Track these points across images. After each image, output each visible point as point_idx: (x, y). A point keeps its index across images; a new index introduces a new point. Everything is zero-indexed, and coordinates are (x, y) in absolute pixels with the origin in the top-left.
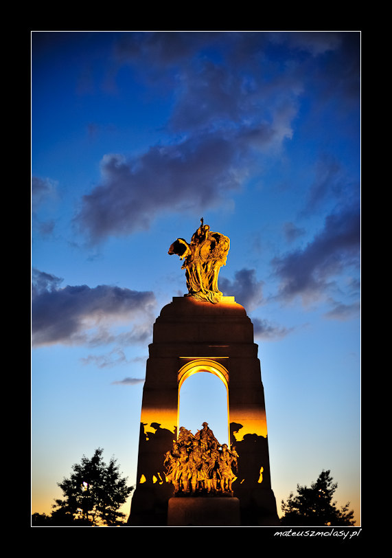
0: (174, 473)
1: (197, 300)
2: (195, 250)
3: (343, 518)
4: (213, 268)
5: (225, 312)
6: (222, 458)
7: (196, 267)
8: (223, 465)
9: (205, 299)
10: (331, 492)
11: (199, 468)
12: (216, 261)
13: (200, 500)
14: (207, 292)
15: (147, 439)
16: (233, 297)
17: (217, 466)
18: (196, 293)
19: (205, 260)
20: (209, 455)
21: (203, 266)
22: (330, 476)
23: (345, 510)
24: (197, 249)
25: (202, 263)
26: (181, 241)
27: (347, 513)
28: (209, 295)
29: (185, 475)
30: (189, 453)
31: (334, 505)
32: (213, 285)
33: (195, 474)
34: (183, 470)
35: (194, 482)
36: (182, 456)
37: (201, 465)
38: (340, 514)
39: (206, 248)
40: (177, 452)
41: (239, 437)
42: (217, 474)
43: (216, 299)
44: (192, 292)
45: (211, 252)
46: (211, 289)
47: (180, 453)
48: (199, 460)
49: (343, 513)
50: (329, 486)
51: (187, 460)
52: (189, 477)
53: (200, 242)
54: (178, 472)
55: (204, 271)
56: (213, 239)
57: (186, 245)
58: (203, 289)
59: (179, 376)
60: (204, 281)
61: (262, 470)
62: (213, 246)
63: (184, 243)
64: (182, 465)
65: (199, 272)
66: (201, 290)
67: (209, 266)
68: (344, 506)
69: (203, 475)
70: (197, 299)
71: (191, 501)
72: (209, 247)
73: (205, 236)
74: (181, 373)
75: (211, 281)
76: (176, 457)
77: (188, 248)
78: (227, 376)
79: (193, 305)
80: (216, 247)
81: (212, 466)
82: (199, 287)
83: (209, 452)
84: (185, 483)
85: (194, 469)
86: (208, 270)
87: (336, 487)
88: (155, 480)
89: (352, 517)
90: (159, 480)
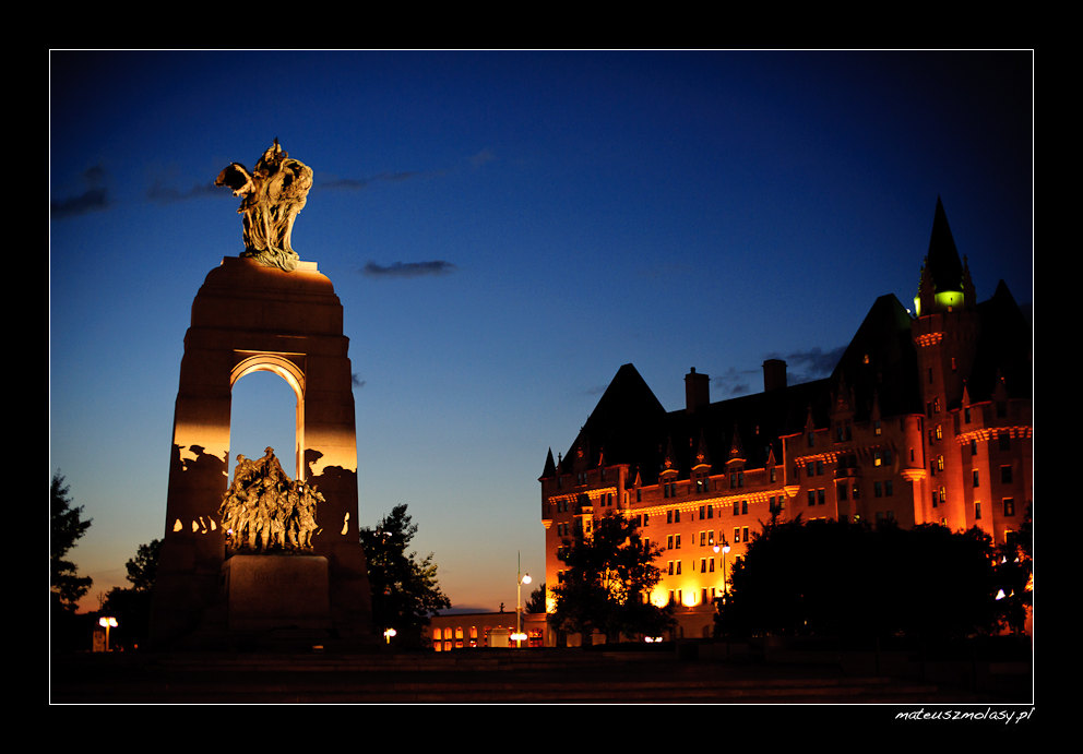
0: (234, 521)
1: (261, 264)
2: (261, 186)
3: (422, 576)
4: (286, 216)
5: (302, 285)
6: (302, 502)
7: (261, 214)
8: (303, 512)
9: (273, 263)
10: (410, 537)
11: (273, 517)
12: (290, 206)
13: (274, 560)
14: (276, 253)
15: (185, 469)
16: (315, 264)
17: (296, 513)
18: (259, 252)
19: (275, 202)
20: (287, 497)
21: (272, 210)
22: (407, 513)
23: (426, 564)
24: (265, 185)
25: (270, 206)
26: (239, 168)
27: (428, 568)
28: (279, 258)
29: (252, 525)
30: (260, 495)
31: (412, 556)
32: (285, 240)
33: (266, 524)
34: (250, 519)
35: (265, 536)
36: (250, 498)
37: (276, 512)
38: (418, 570)
39: (277, 183)
40: (243, 493)
41: (318, 469)
42: (296, 525)
43: (290, 265)
44: (252, 251)
45: (284, 190)
46: (281, 246)
47: (248, 495)
48: (274, 505)
49: (422, 569)
50: (405, 528)
51: (257, 505)
52: (259, 527)
53: (270, 175)
54: (243, 520)
55: (272, 219)
56: (290, 171)
57: (246, 175)
58: (270, 247)
59: (233, 378)
60: (271, 234)
61: (347, 517)
62: (288, 181)
63: (242, 170)
64: (249, 511)
65: (266, 221)
66: (267, 249)
67: (281, 212)
68: (425, 559)
69: (278, 527)
70: (263, 262)
71: (261, 561)
72: (282, 182)
73: (279, 167)
74: (235, 374)
75: (281, 235)
76: (242, 500)
77: (250, 182)
78: (302, 381)
79: (255, 270)
80: (294, 183)
81: (290, 512)
82: (265, 243)
83: (285, 493)
84: (253, 536)
85: (266, 517)
86: (280, 218)
87: (415, 529)
88: (195, 526)
89: (433, 575)
90: (201, 528)
